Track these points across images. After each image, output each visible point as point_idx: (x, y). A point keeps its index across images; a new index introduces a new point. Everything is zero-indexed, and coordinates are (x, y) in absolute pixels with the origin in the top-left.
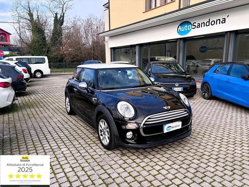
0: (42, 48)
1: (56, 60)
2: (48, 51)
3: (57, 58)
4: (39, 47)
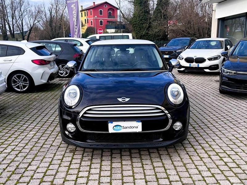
0: (143, 24)
1: (157, 38)
2: (149, 27)
3: (159, 36)
4: (139, 22)
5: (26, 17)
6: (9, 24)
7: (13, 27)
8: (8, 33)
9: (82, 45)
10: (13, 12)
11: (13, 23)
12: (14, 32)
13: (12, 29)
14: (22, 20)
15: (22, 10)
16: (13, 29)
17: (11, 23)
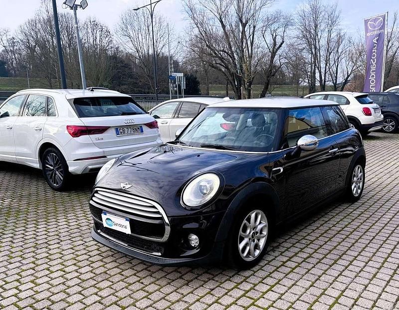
5: (343, 60)
6: (320, 72)
7: (325, 76)
8: (318, 84)
9: (348, 103)
10: (328, 55)
11: (326, 70)
12: (325, 82)
13: (323, 78)
14: (338, 66)
15: (340, 51)
16: (325, 78)
17: (323, 70)
